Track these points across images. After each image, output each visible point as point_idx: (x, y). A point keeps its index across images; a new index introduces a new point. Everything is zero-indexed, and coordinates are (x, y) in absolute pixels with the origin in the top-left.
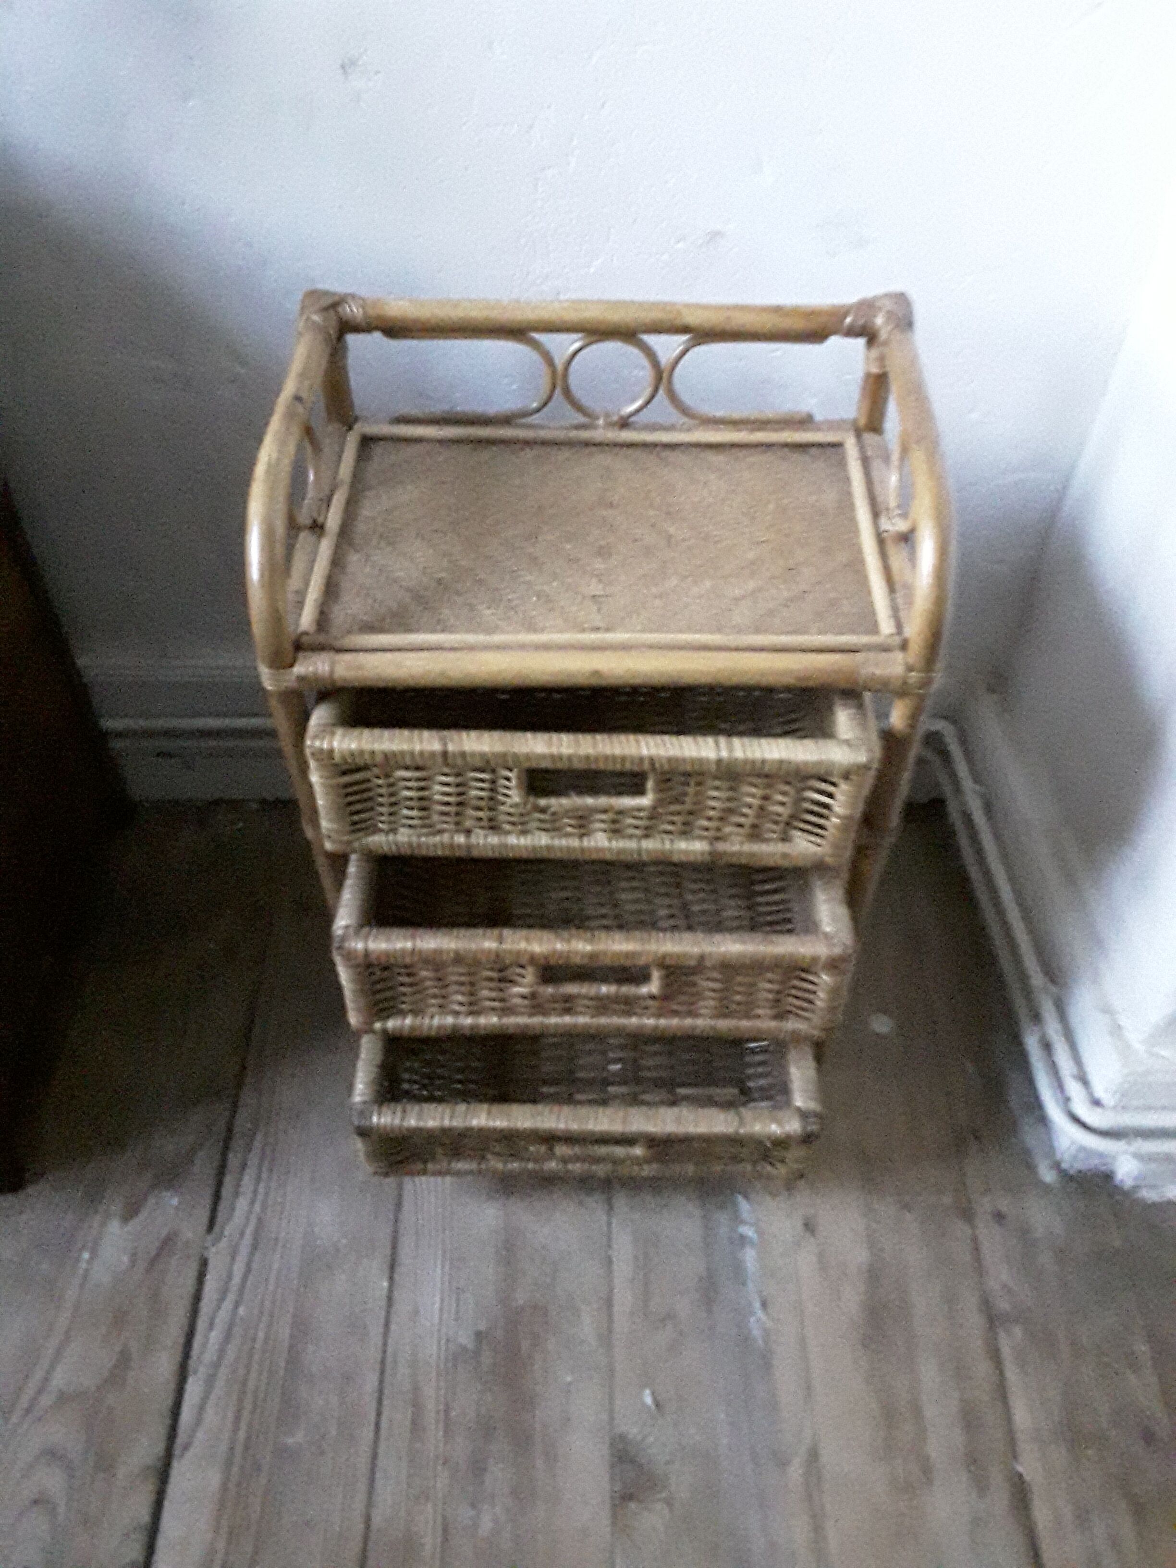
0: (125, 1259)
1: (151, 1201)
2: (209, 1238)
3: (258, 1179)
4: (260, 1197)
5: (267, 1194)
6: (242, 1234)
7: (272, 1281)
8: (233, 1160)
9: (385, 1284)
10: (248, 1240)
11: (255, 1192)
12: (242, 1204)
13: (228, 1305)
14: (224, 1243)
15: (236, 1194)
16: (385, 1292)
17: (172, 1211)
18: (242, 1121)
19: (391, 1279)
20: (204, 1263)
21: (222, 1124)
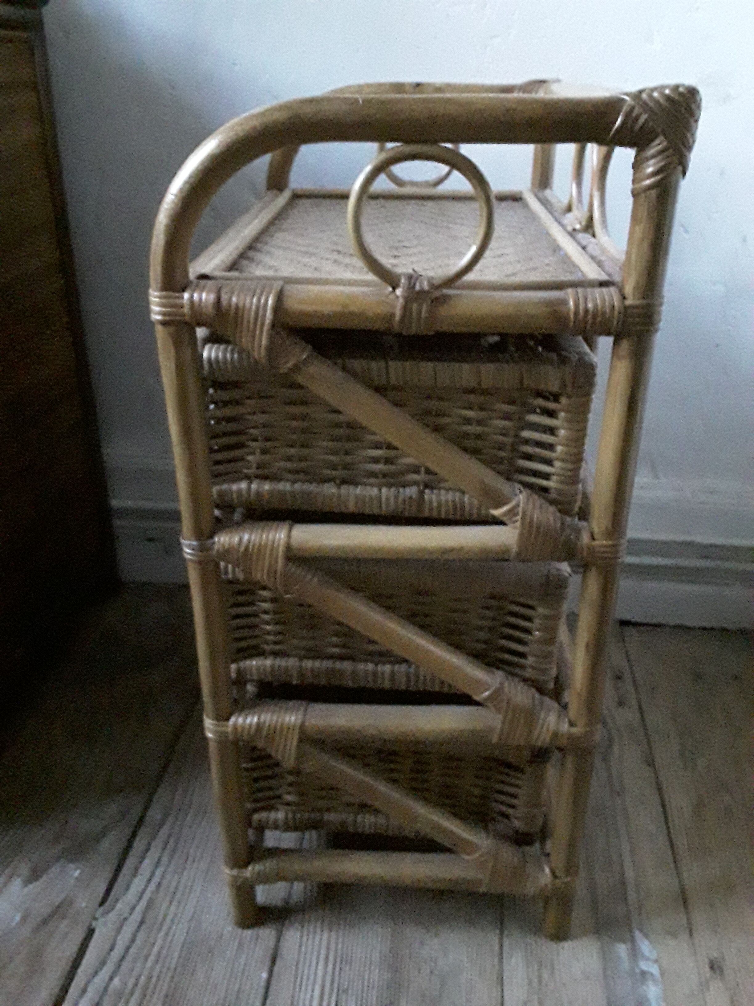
0: (18, 918)
1: (55, 870)
2: (101, 910)
3: (157, 864)
4: (156, 880)
5: (163, 877)
6: (133, 909)
7: (152, 958)
8: (139, 845)
9: (265, 975)
10: (137, 916)
11: (153, 874)
12: (138, 883)
13: (105, 973)
14: (112, 916)
15: (135, 874)
16: (263, 983)
17: (72, 881)
18: (154, 814)
19: (271, 972)
20: (91, 932)
21: (136, 812)
